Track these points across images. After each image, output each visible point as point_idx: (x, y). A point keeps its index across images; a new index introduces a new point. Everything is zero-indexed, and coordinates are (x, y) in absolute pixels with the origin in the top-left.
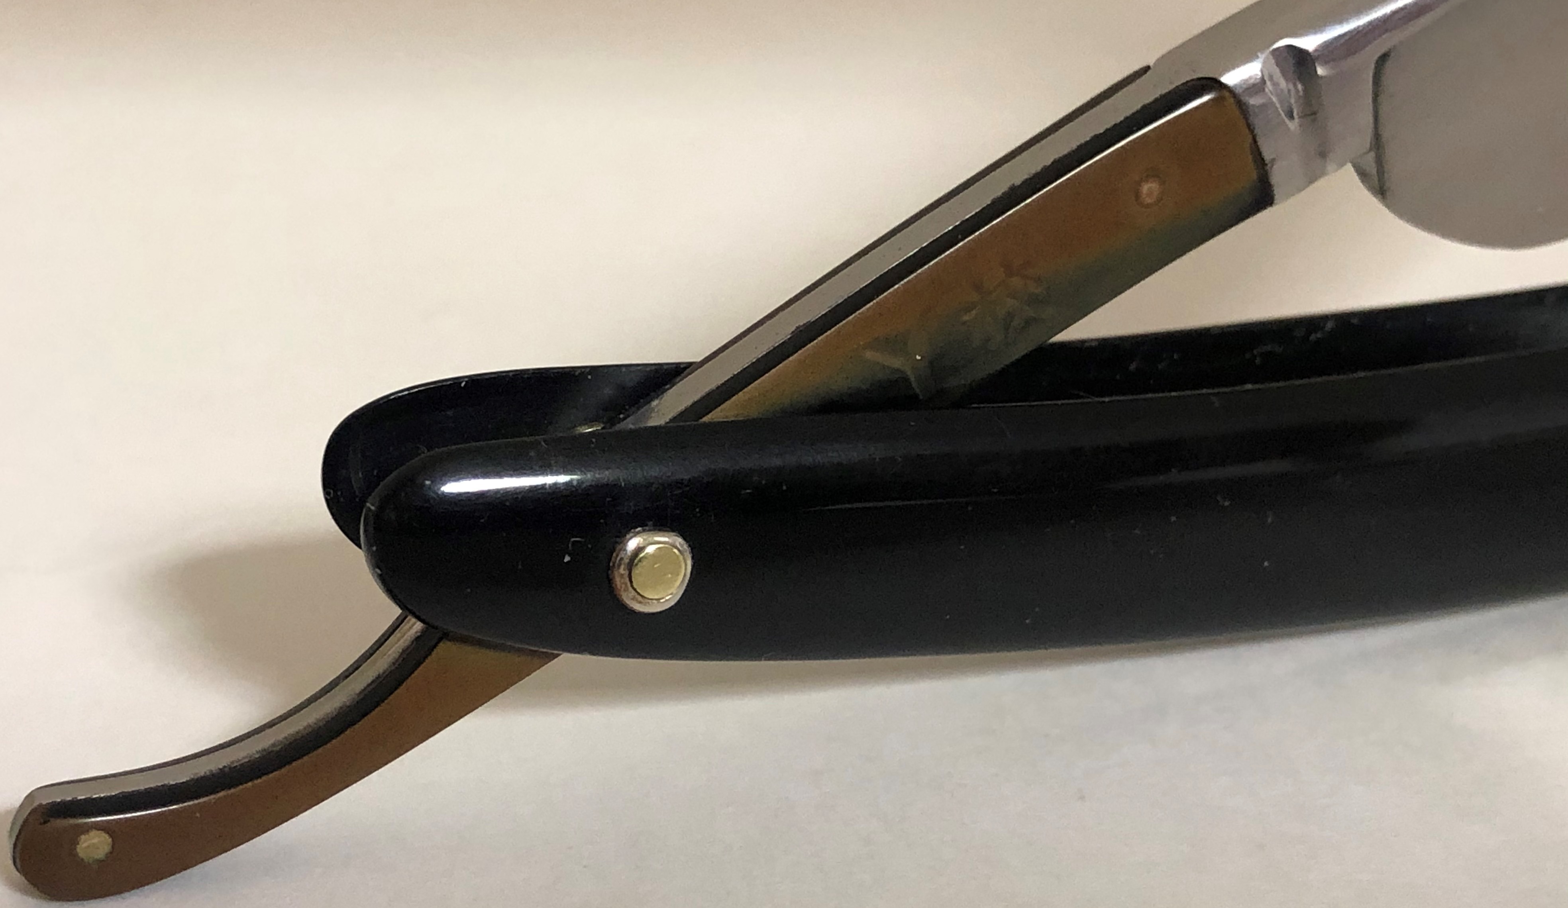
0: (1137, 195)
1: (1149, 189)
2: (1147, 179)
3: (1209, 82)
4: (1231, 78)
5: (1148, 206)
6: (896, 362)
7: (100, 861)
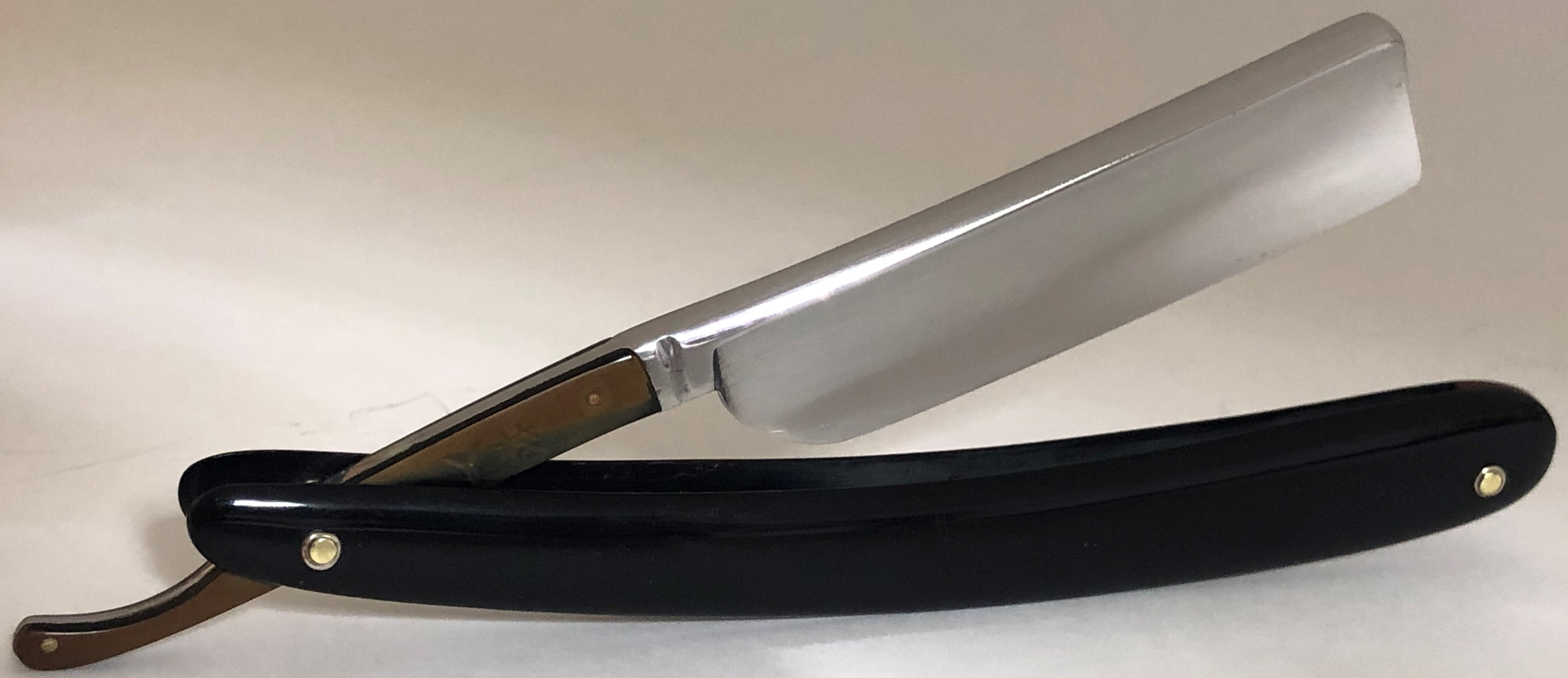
0: (587, 400)
1: (593, 397)
2: (593, 393)
3: (627, 351)
4: (637, 351)
5: (591, 406)
6: (460, 466)
7: (52, 653)
